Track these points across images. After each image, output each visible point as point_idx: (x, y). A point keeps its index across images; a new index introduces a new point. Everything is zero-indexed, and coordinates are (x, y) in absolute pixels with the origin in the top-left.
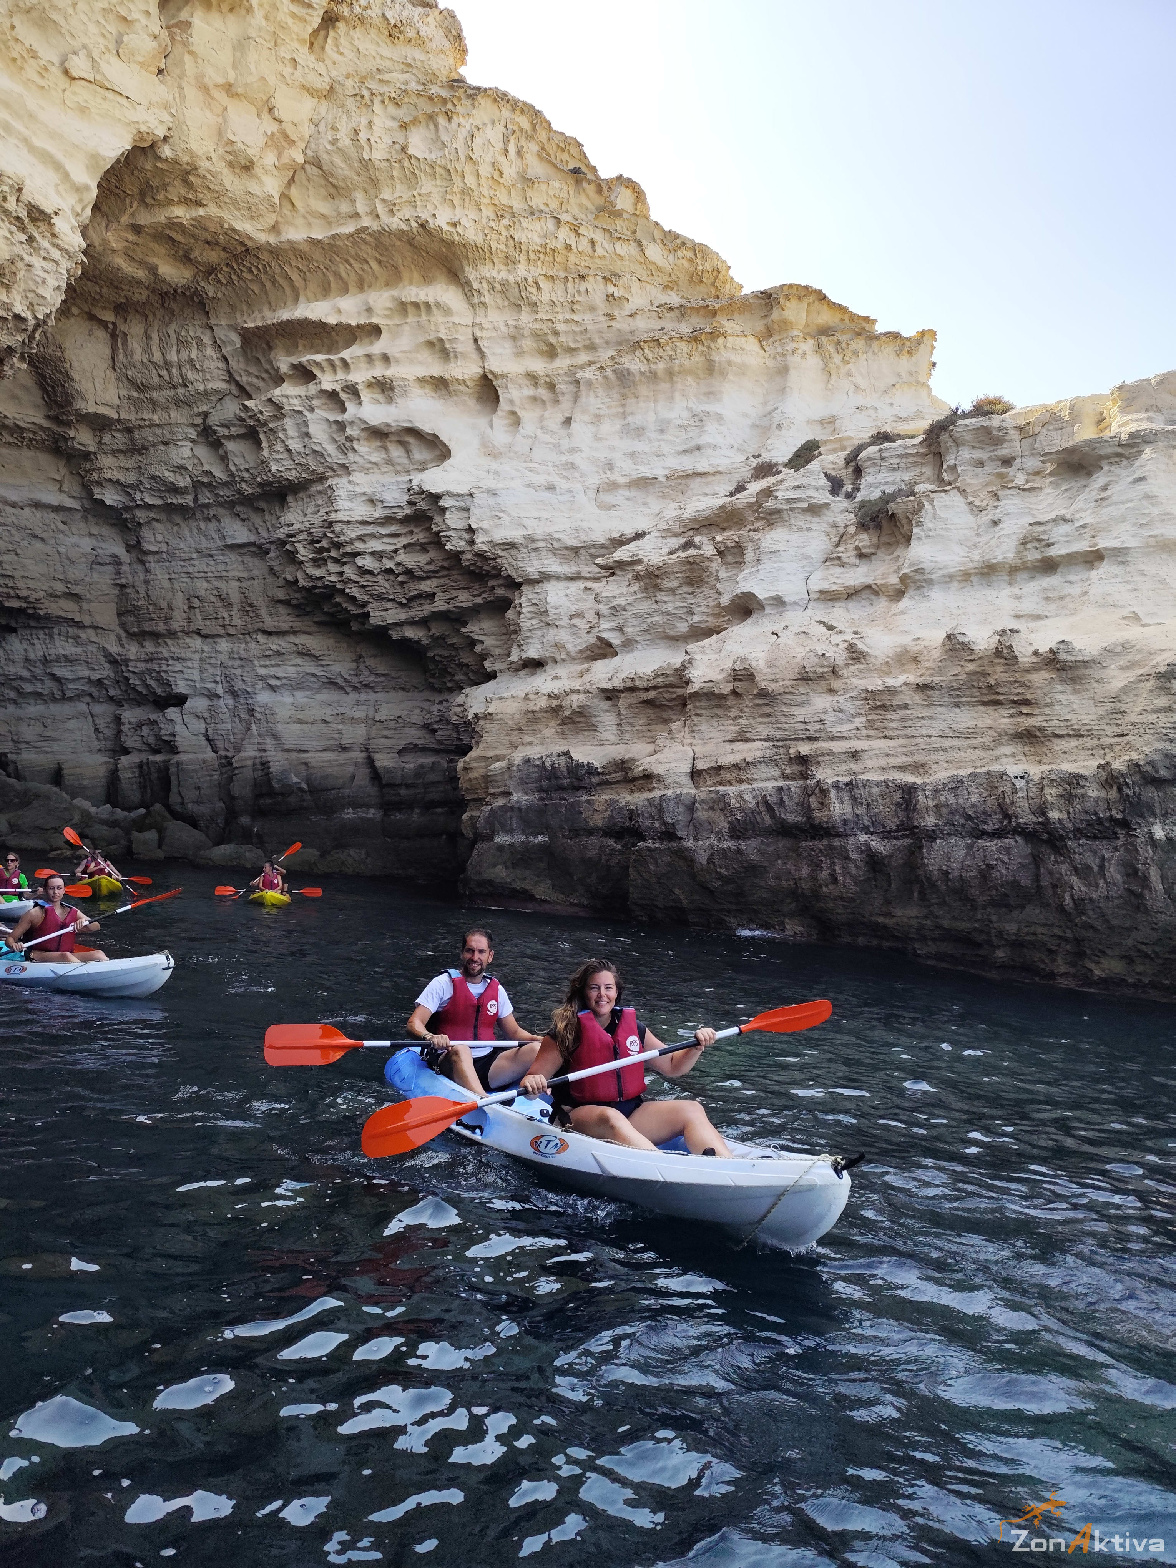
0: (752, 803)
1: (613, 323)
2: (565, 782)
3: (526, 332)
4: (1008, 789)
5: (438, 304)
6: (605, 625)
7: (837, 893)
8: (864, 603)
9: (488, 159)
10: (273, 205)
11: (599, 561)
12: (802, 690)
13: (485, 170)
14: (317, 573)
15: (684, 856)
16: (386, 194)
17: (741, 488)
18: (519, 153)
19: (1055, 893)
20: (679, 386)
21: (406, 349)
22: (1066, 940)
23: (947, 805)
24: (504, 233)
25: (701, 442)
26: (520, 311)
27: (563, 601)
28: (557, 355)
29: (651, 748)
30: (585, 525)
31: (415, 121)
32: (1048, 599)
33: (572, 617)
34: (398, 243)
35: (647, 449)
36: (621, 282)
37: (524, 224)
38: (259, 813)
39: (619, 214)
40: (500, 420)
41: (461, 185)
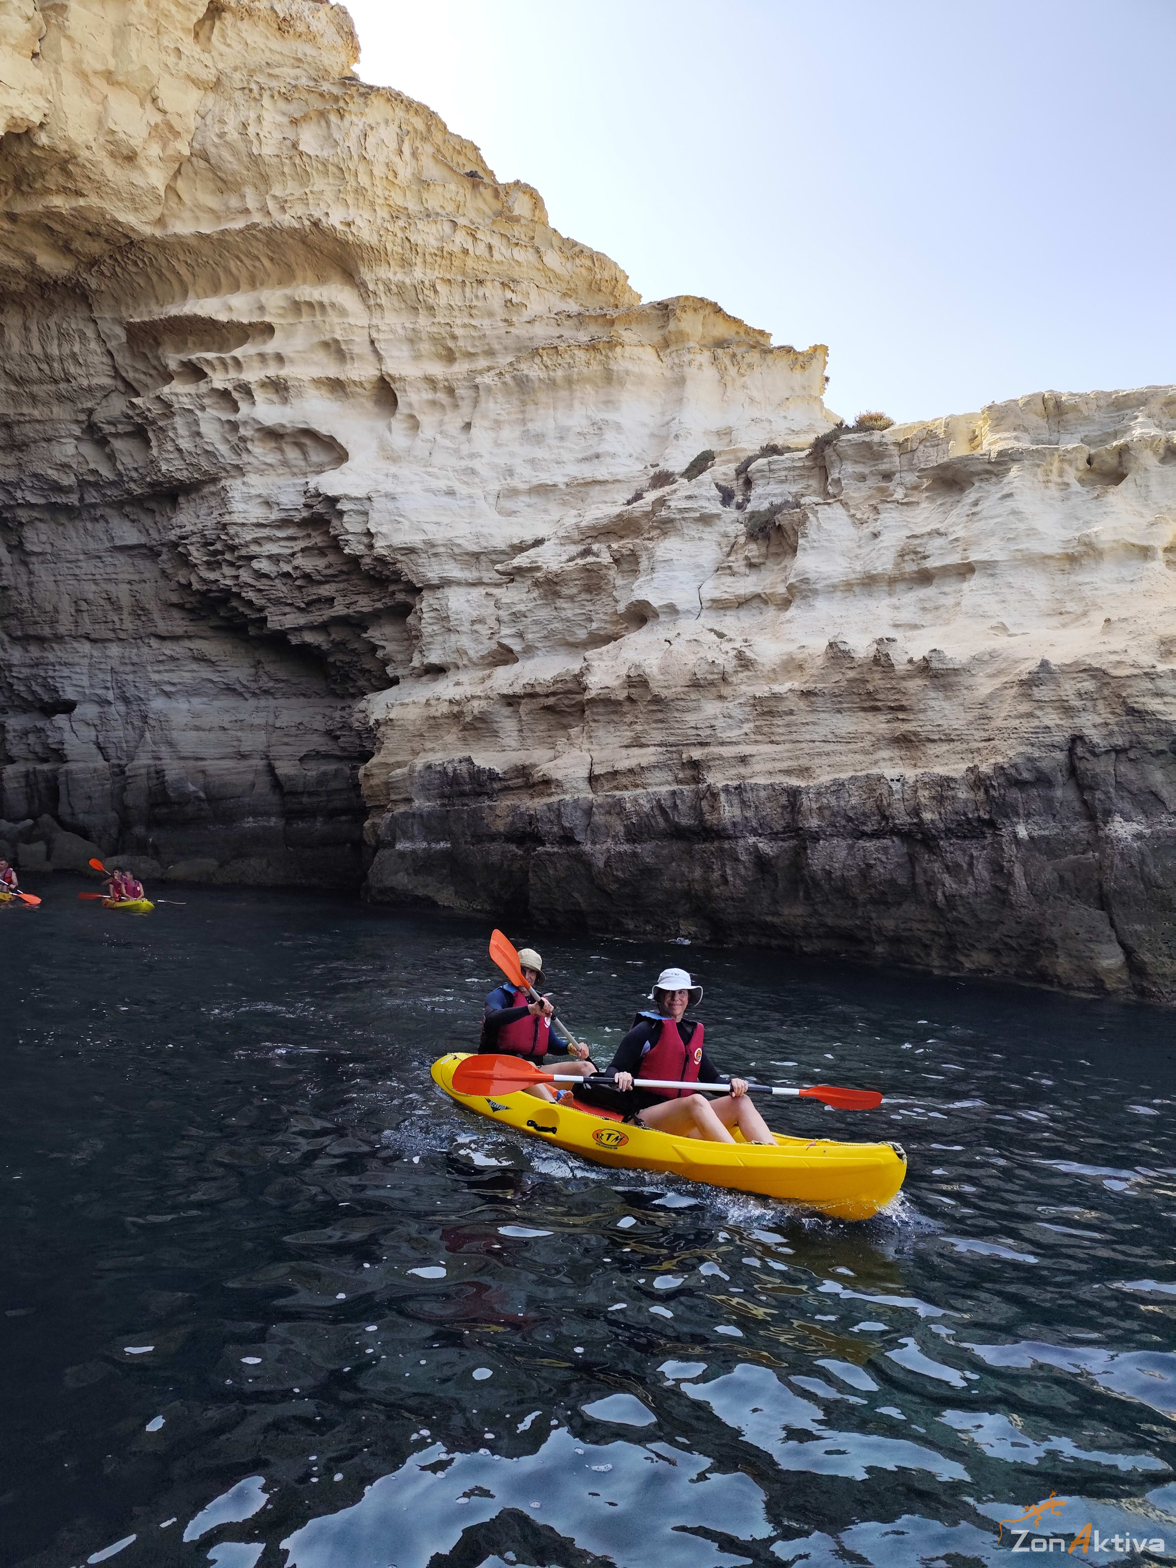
0: (647, 807)
1: (512, 329)
2: (467, 788)
3: (424, 336)
4: (885, 792)
5: (333, 305)
6: (505, 631)
7: (728, 894)
8: (754, 611)
9: (382, 159)
10: (158, 197)
11: (498, 567)
12: (693, 697)
13: (379, 170)
14: (212, 576)
15: (582, 859)
16: (277, 190)
17: (638, 497)
18: (414, 154)
19: (929, 890)
20: (578, 394)
21: (300, 348)
22: (940, 935)
23: (829, 807)
24: (400, 234)
25: (600, 450)
26: (417, 314)
27: (465, 607)
28: (455, 359)
29: (551, 753)
30: (485, 531)
31: (306, 117)
32: (924, 609)
33: (473, 622)
34: (291, 241)
35: (547, 456)
36: (519, 288)
37: (420, 226)
38: (154, 823)
39: (516, 220)
40: (398, 423)
41: (354, 184)
